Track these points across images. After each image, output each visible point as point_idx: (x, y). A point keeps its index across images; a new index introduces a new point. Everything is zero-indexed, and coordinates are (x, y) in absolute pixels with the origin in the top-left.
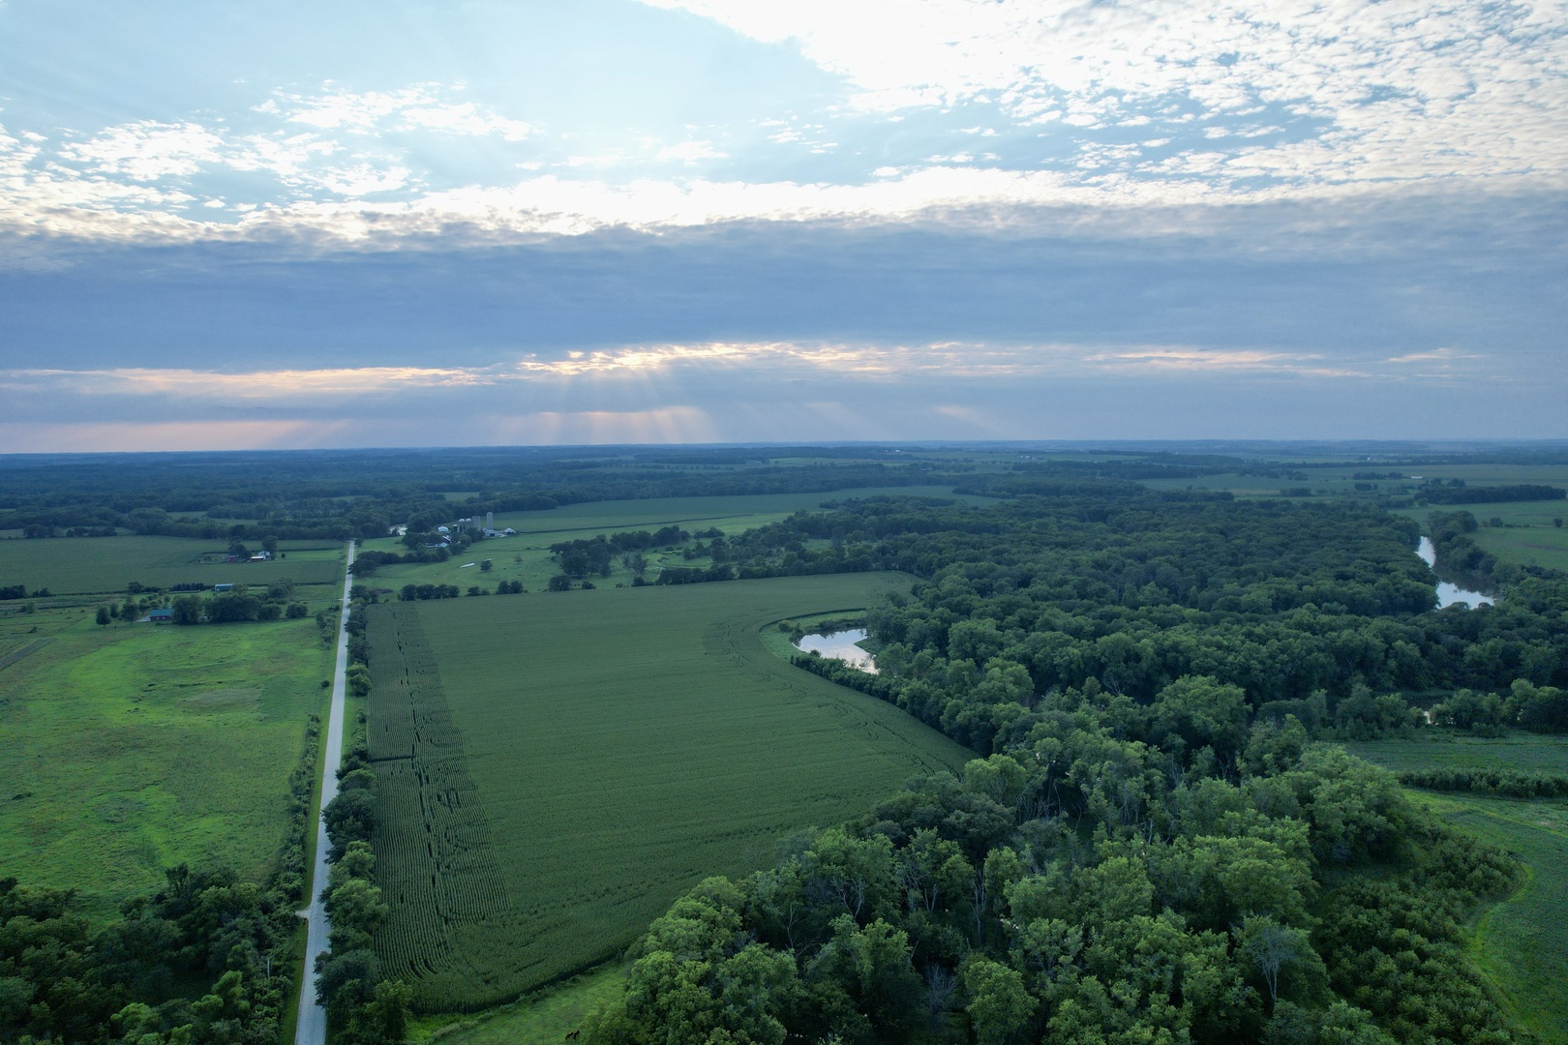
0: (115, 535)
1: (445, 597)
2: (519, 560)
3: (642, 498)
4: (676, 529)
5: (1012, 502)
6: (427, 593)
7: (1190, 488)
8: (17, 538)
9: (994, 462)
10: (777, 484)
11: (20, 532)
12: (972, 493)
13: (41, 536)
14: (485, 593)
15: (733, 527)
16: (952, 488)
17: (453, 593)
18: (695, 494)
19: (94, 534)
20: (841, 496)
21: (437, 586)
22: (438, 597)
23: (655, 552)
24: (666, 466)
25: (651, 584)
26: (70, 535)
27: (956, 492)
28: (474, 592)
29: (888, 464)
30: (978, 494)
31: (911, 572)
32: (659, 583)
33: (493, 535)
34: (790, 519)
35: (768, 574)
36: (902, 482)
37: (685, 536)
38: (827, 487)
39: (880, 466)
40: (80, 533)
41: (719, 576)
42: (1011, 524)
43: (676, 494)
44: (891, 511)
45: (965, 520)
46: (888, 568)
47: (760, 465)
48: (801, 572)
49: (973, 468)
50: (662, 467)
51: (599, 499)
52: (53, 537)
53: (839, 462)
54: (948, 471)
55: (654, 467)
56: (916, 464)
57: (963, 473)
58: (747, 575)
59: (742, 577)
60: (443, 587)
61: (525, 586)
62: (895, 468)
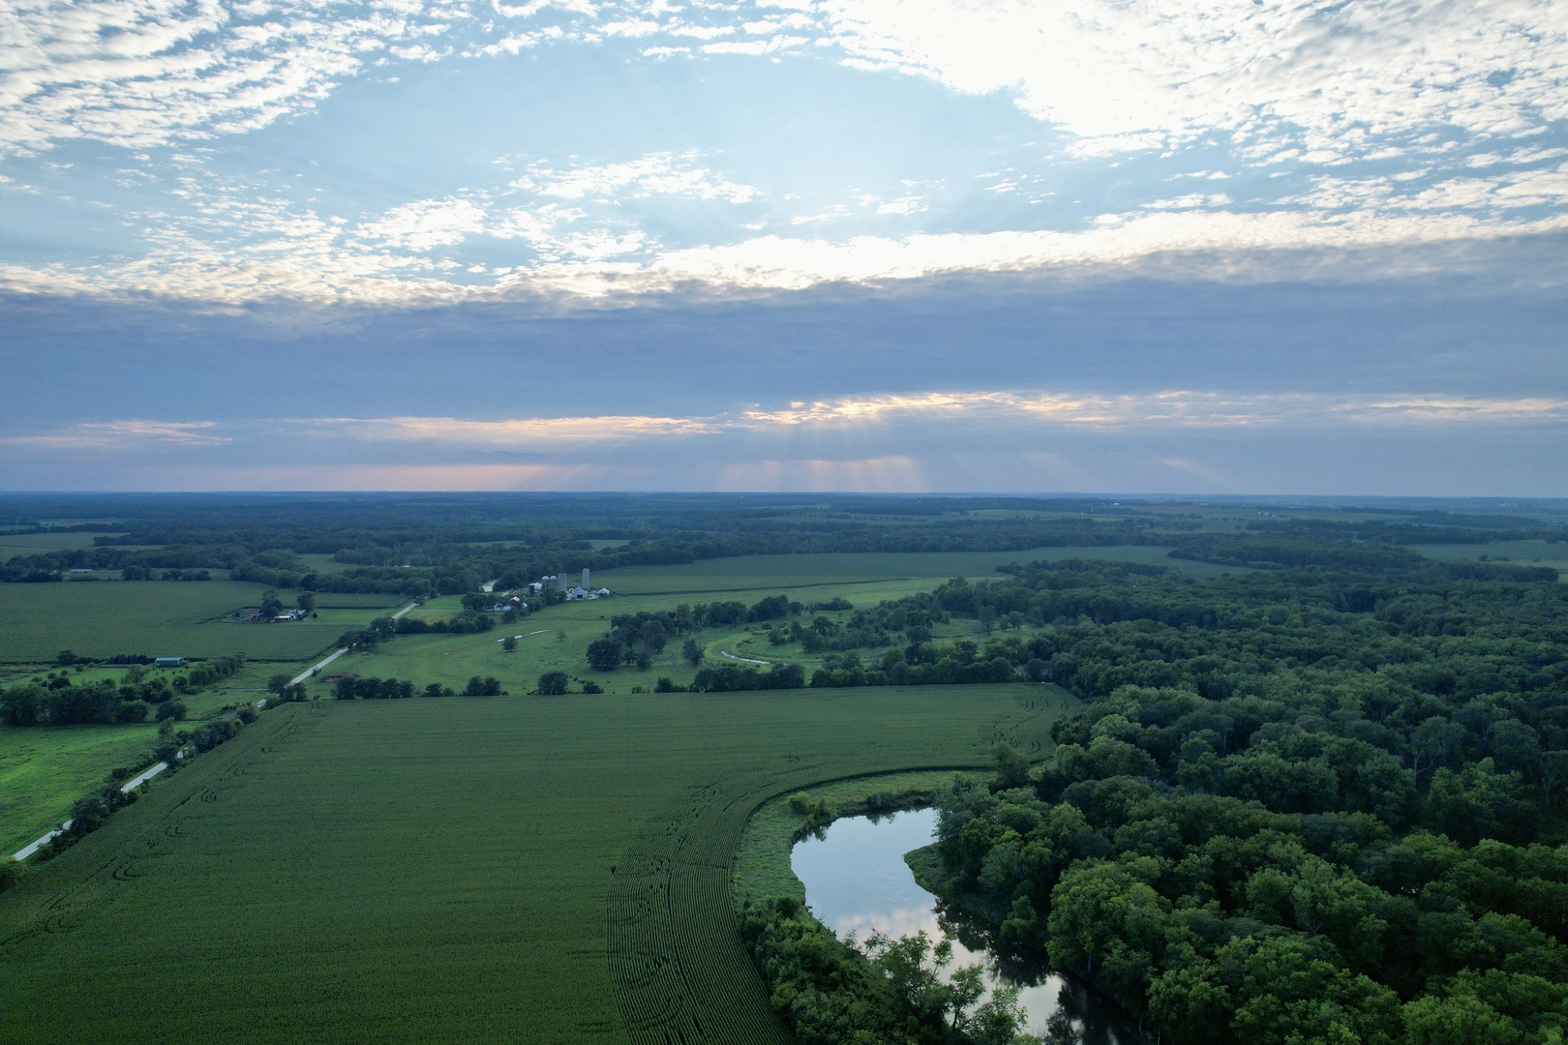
0: (209, 579)
1: (395, 696)
2: (562, 636)
3: (800, 552)
4: (784, 599)
5: (1238, 572)
6: (373, 690)
7: (1484, 558)
8: (116, 580)
9: (1226, 519)
10: (959, 540)
11: (118, 574)
12: (1193, 558)
13: (138, 578)
14: (449, 693)
15: (865, 597)
16: (1167, 550)
17: (406, 691)
18: (861, 550)
19: (188, 578)
20: (1024, 558)
21: (384, 679)
22: (384, 697)
23: (747, 630)
24: (852, 515)
25: (682, 690)
26: (166, 578)
27: (1172, 555)
28: (434, 691)
29: (1098, 519)
30: (1198, 559)
31: (1067, 687)
32: (694, 689)
33: (580, 596)
34: (943, 587)
35: (854, 682)
36: (1110, 541)
37: (796, 608)
38: (1018, 545)
39: (1089, 521)
40: (175, 577)
41: (785, 680)
42: (1234, 611)
43: (841, 549)
44: (1072, 585)
45: (1169, 601)
46: (1035, 678)
47: (956, 517)
48: (901, 679)
49: (1199, 526)
50: (849, 517)
51: (751, 552)
52: (148, 579)
53: (1045, 515)
54: (1167, 528)
55: (842, 517)
56: (1131, 520)
57: (1185, 532)
58: (821, 681)
59: (814, 685)
60: (391, 682)
61: (503, 688)
62: (1105, 524)
